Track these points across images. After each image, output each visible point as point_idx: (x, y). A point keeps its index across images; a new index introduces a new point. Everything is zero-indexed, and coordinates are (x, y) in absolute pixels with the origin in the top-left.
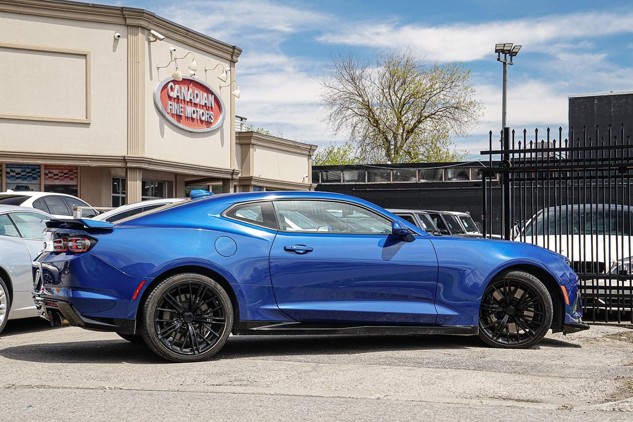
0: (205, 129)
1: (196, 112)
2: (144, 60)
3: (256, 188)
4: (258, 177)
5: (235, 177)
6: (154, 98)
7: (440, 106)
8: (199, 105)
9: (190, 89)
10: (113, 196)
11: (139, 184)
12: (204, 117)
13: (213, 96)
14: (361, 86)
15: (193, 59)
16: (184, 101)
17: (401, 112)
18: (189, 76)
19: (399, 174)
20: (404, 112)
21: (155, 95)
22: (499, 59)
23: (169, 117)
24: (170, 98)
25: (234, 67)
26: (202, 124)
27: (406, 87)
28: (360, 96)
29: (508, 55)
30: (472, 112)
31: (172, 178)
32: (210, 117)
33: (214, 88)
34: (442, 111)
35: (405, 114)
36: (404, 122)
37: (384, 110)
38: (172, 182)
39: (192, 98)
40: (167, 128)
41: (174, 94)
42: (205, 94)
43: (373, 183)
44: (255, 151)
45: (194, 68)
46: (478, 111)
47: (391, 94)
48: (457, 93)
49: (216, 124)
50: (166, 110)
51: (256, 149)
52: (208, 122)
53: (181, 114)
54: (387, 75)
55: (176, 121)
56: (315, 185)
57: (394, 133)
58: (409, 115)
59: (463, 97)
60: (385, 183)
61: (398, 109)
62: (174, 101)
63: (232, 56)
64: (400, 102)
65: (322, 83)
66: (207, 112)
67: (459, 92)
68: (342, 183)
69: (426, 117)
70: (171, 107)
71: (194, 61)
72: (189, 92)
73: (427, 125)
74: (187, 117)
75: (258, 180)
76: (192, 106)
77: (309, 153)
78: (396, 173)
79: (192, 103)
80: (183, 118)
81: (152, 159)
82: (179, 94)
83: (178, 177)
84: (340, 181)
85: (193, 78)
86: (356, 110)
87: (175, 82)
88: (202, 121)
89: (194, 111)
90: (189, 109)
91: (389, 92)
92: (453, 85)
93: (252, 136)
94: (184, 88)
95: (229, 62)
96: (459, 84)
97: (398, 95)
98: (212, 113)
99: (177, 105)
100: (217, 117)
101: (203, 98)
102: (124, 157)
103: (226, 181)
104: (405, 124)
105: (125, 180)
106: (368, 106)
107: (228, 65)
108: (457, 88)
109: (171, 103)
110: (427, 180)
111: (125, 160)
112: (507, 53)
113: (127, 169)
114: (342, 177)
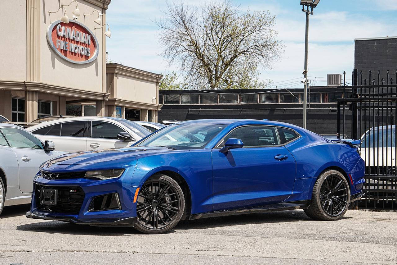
0: (84, 61)
1: (77, 48)
2: (39, 7)
3: (118, 107)
4: (120, 99)
5: (106, 99)
6: (47, 36)
7: (251, 45)
8: (79, 43)
9: (73, 30)
10: (12, 113)
11: (35, 104)
12: (83, 52)
13: (90, 35)
14: (190, 28)
15: (77, 7)
16: (69, 39)
17: (220, 49)
18: (72, 19)
19: (224, 98)
20: (224, 49)
21: (48, 34)
22: (303, 10)
23: (58, 52)
24: (59, 37)
25: (105, 14)
26: (82, 57)
27: (225, 29)
28: (190, 36)
29: (309, 7)
30: (276, 50)
31: (57, 99)
32: (88, 52)
33: (90, 29)
34: (252, 49)
35: (224, 50)
36: (223, 57)
37: (208, 47)
38: (57, 102)
39: (74, 37)
40: (57, 61)
41: (61, 34)
42: (84, 34)
43: (205, 104)
44: (118, 79)
45: (77, 14)
46: (280, 49)
47: (213, 35)
48: (264, 35)
49: (93, 57)
50: (56, 45)
51: (119, 77)
52: (86, 56)
53: (66, 50)
54: (211, 20)
55: (63, 55)
56: (161, 105)
57: (215, 66)
58: (227, 51)
59: (268, 38)
60: (214, 104)
61: (218, 46)
62: (62, 39)
63: (103, 4)
64: (220, 40)
65: (160, 25)
66: (85, 48)
67: (266, 34)
68: (180, 104)
69: (240, 53)
70: (59, 44)
71: (78, 8)
72: (72, 32)
73: (241, 59)
74: (71, 52)
75: (120, 101)
76: (74, 43)
77: (157, 80)
78: (222, 97)
79: (74, 41)
80: (68, 53)
81: (46, 84)
82: (65, 34)
83: (60, 98)
84: (178, 102)
85: (76, 21)
86: (186, 47)
87: (62, 24)
88: (82, 56)
89: (76, 47)
90: (73, 46)
91: (212, 33)
92: (262, 28)
93: (115, 67)
94: (69, 29)
95: (101, 9)
96: (265, 28)
97: (219, 36)
98: (89, 49)
99: (64, 42)
100: (92, 52)
101: (82, 37)
102: (25, 82)
103: (98, 102)
104: (224, 58)
105: (24, 100)
106: (195, 44)
107: (101, 11)
108: (265, 30)
109: (59, 41)
110: (245, 102)
111: (25, 85)
112: (309, 5)
113: (26, 92)
114: (180, 100)
